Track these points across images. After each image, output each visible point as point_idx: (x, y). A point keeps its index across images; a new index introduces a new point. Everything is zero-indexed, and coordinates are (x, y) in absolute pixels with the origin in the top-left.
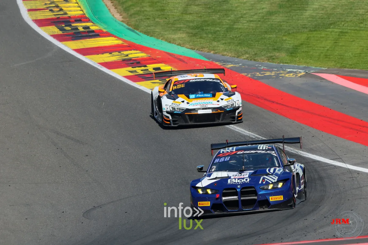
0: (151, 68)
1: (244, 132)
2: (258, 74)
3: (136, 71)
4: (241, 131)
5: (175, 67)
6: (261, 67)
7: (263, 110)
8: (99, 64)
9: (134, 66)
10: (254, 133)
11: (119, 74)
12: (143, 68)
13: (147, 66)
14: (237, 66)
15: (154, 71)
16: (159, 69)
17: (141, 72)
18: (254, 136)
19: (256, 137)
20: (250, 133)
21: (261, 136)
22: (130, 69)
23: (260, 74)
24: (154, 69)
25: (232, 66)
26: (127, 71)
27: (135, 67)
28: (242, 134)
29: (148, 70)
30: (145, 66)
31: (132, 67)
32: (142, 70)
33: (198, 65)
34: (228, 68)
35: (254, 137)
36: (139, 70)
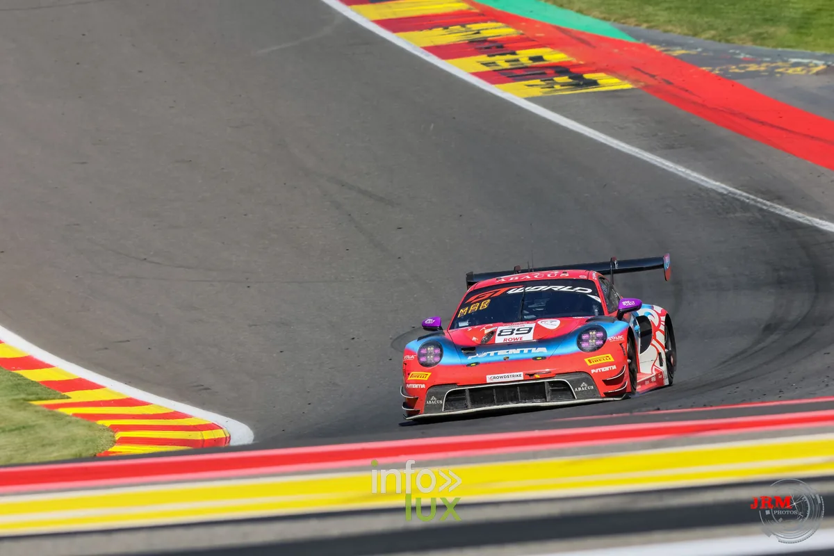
0: (524, 56)
1: (706, 181)
2: (734, 69)
3: (494, 63)
4: (702, 180)
5: (572, 55)
6: (739, 54)
7: (744, 138)
8: (425, 51)
9: (492, 54)
10: (726, 184)
11: (464, 69)
12: (509, 57)
13: (518, 52)
14: (693, 52)
15: (530, 63)
16: (540, 58)
17: (507, 66)
18: (726, 189)
19: (730, 192)
20: (718, 184)
21: (739, 190)
22: (484, 58)
23: (738, 68)
24: (532, 59)
25: (683, 54)
26: (478, 62)
27: (494, 55)
28: (703, 186)
29: (517, 60)
30: (514, 53)
31: (489, 56)
32: (507, 61)
33: (616, 51)
34: (675, 58)
35: (725, 192)
36: (502, 62)
